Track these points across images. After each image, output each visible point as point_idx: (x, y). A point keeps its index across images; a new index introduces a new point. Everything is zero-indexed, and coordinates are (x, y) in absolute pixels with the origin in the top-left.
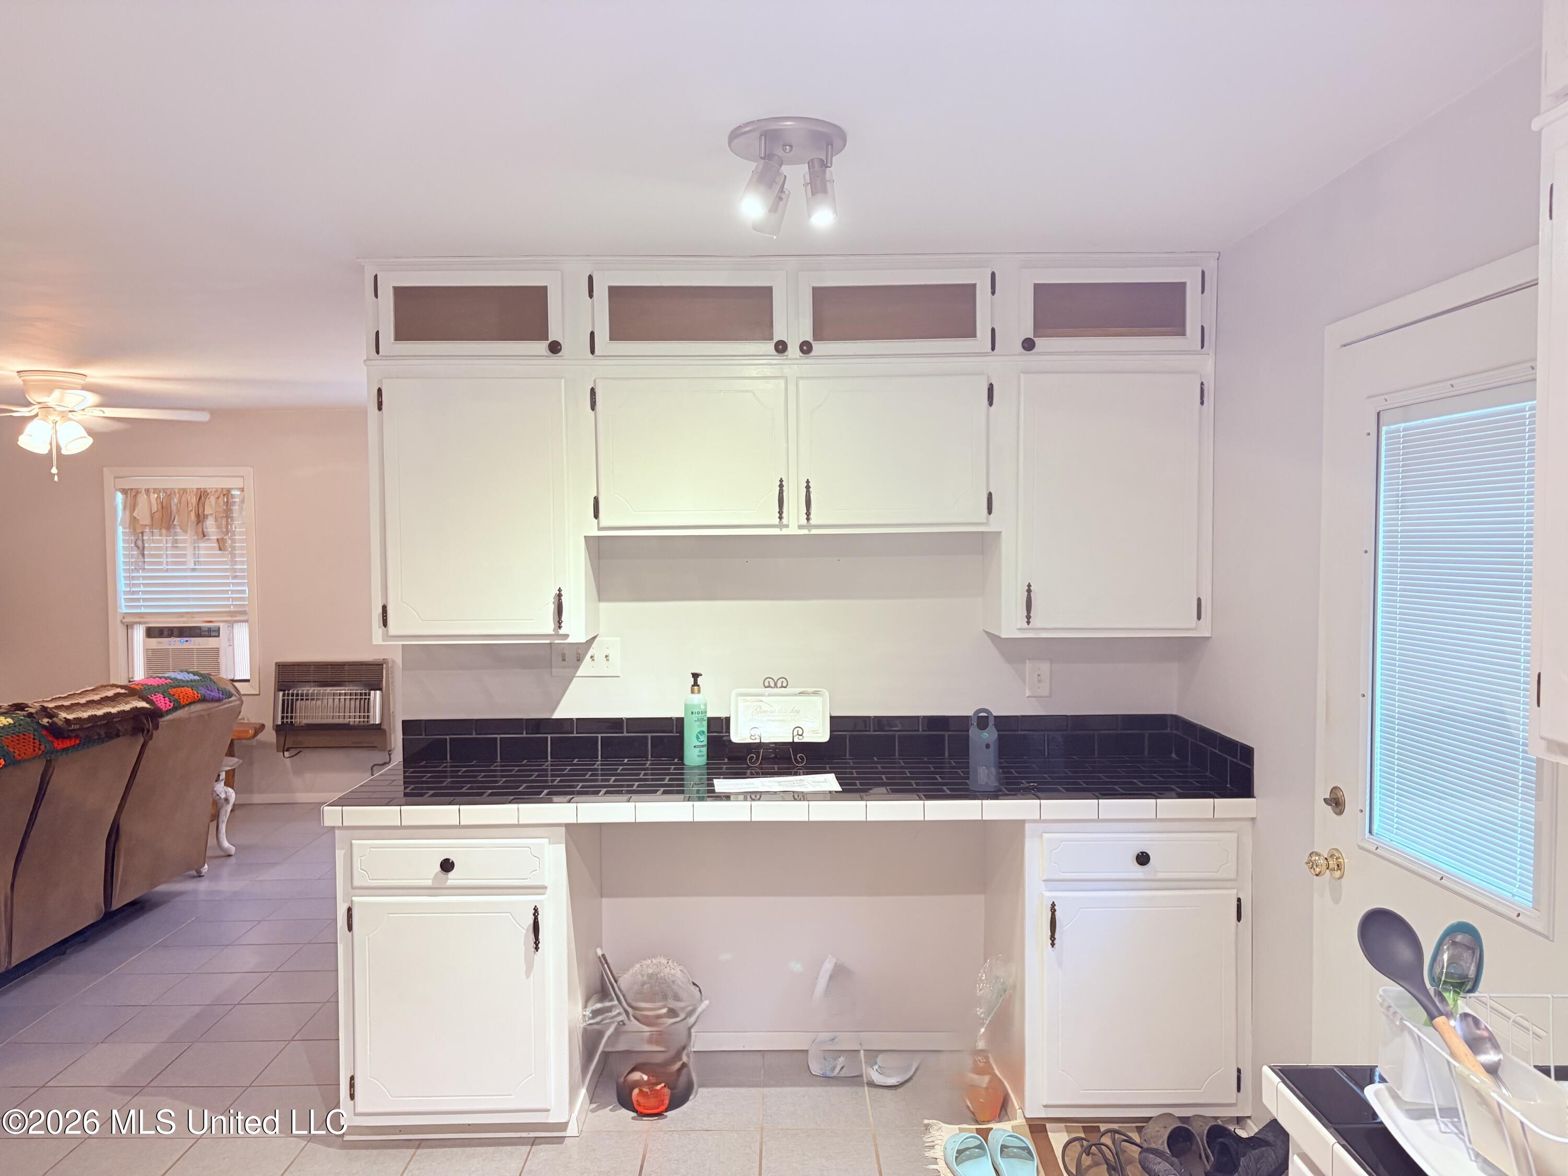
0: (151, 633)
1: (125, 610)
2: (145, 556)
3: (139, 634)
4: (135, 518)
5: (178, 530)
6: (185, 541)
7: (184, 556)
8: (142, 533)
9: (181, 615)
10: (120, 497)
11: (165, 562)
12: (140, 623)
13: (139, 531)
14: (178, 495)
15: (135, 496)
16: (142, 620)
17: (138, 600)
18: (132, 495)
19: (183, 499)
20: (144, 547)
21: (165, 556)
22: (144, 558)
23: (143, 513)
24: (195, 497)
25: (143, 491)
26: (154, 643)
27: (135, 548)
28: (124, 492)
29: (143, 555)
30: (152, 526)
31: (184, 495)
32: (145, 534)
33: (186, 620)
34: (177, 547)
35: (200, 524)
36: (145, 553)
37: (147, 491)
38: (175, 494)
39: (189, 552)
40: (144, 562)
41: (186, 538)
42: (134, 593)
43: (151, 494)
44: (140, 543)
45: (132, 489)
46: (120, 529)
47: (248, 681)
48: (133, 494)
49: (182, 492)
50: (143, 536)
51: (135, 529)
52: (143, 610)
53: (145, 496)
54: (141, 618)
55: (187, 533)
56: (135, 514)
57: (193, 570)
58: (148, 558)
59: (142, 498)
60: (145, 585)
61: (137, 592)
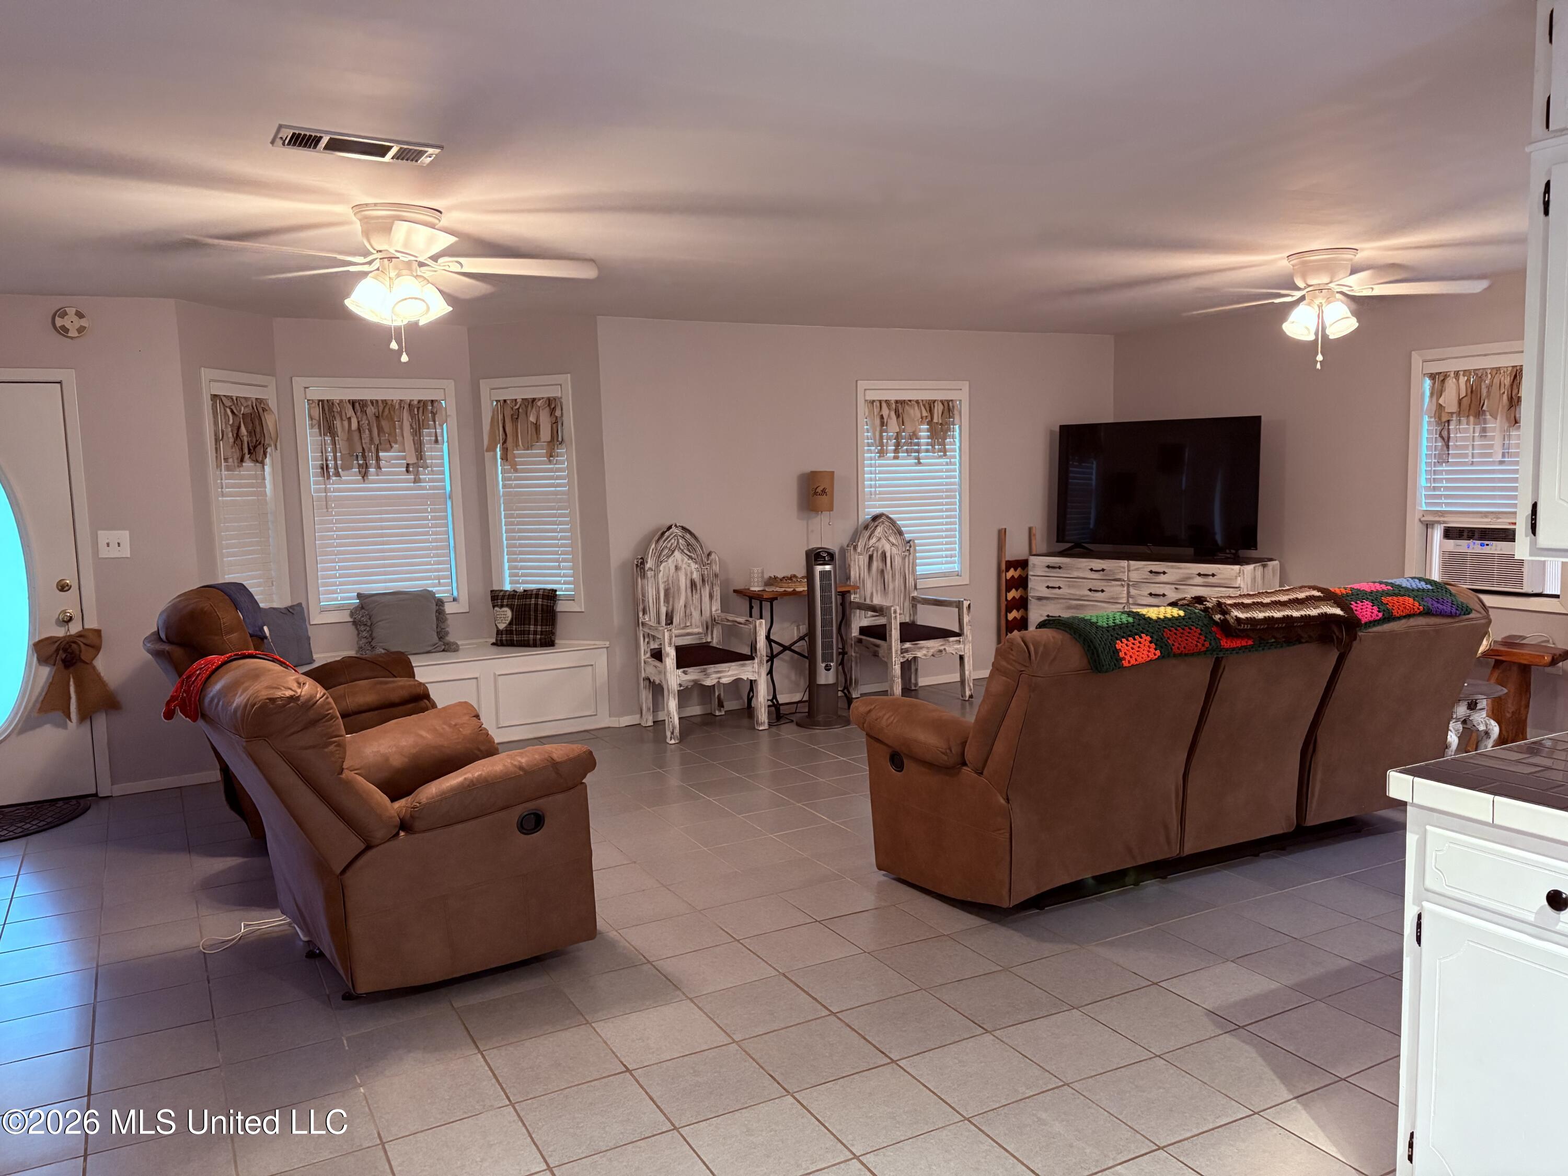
0: (1450, 533)
1: (1424, 508)
2: (1450, 447)
3: (1437, 534)
4: (1441, 405)
5: (1488, 417)
6: (1494, 429)
7: (1491, 447)
8: (1448, 421)
9: (1485, 514)
10: (1428, 382)
11: (1470, 454)
12: (1439, 522)
13: (1444, 419)
14: (1489, 376)
15: (1443, 381)
16: (1442, 519)
17: (1440, 497)
18: (1439, 379)
19: (1495, 381)
20: (1449, 438)
21: (1470, 448)
22: (1448, 451)
23: (1450, 399)
24: (1509, 377)
25: (1452, 375)
26: (1451, 545)
27: (1439, 439)
28: (1432, 376)
29: (1448, 447)
30: (1459, 414)
31: (1497, 375)
32: (1451, 423)
33: (1490, 520)
34: (1486, 436)
35: (1513, 409)
36: (1450, 444)
37: (1457, 374)
38: (1487, 375)
39: (1497, 443)
40: (1449, 454)
41: (1495, 425)
42: (1435, 489)
43: (1461, 377)
44: (1445, 434)
45: (1441, 373)
46: (1426, 418)
47: (1557, 596)
48: (1442, 378)
49: (1494, 372)
50: (1448, 426)
51: (1440, 418)
52: (1444, 508)
53: (1454, 380)
54: (1440, 516)
55: (1496, 419)
56: (1441, 401)
57: (1501, 463)
58: (1453, 450)
59: (1451, 383)
60: (1448, 480)
61: (1438, 488)
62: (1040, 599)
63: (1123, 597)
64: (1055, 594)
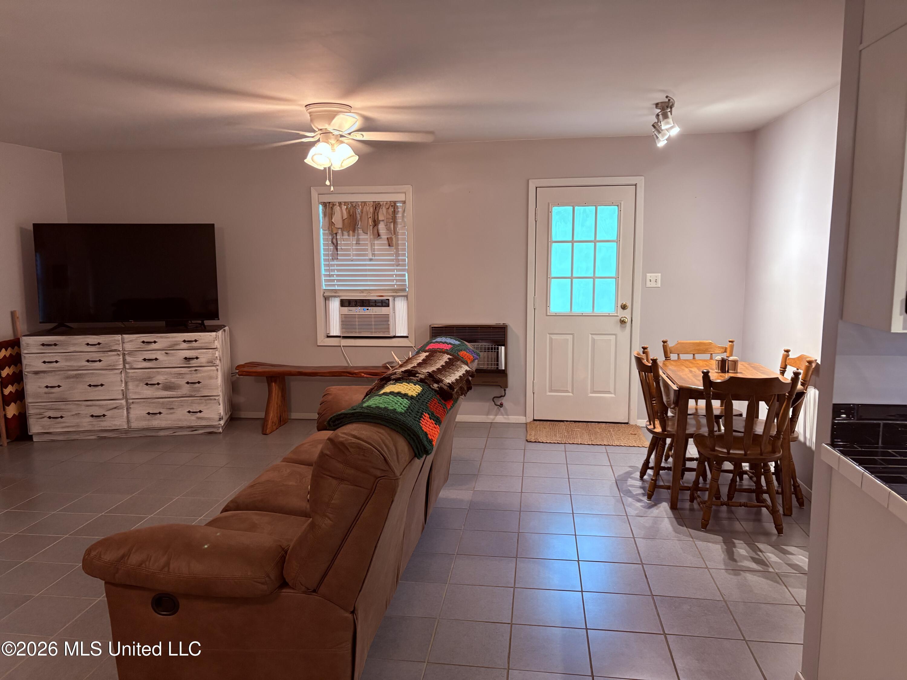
0: (344, 303)
1: (324, 288)
2: (338, 250)
3: (335, 305)
4: (332, 222)
5: (360, 231)
6: (364, 240)
7: (366, 250)
8: (336, 234)
9: (362, 291)
10: (321, 207)
11: (352, 254)
12: (335, 297)
13: (335, 232)
14: (360, 207)
15: (332, 208)
16: (337, 294)
17: (333, 281)
18: (329, 207)
19: (364, 209)
20: (337, 243)
21: (352, 250)
22: (337, 252)
23: (337, 219)
24: (372, 208)
25: (337, 204)
26: (346, 310)
27: (332, 245)
28: (325, 204)
29: (337, 249)
30: (342, 229)
31: (365, 206)
32: (338, 234)
33: (366, 294)
34: (359, 243)
35: (376, 227)
36: (338, 248)
37: (340, 204)
38: (359, 206)
39: (369, 247)
40: (338, 254)
41: (366, 238)
42: (330, 276)
43: (343, 206)
44: (334, 241)
45: (330, 203)
46: (322, 231)
47: (407, 337)
48: (331, 206)
49: (363, 205)
50: (336, 236)
51: (332, 231)
52: (336, 288)
53: (339, 208)
54: (335, 293)
55: (367, 234)
56: (333, 220)
57: (371, 260)
58: (340, 252)
59: (337, 209)
60: (338, 270)
61: (333, 275)
62: (36, 373)
63: (120, 364)
64: (51, 367)
